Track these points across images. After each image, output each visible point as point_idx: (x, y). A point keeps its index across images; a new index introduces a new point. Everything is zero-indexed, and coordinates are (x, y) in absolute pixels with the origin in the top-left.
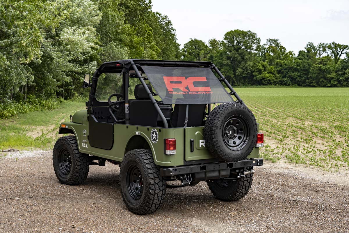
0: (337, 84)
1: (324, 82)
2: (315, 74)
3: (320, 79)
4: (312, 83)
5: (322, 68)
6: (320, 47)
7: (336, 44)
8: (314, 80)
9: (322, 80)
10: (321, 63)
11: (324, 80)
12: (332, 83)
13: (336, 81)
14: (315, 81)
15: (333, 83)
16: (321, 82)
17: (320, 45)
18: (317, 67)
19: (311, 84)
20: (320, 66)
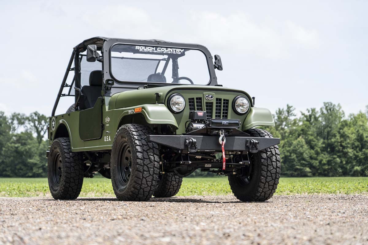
0: (42, 173)
1: (22, 170)
2: (9, 157)
3: (16, 165)
4: (6, 170)
5: (19, 148)
6: (13, 119)
7: (39, 114)
8: (7, 167)
9: (21, 167)
10: (18, 141)
11: (23, 167)
12: (34, 171)
13: (40, 169)
14: (9, 168)
15: (37, 171)
16: (19, 169)
17: (13, 116)
18: (12, 147)
19: (4, 173)
20: (16, 145)
